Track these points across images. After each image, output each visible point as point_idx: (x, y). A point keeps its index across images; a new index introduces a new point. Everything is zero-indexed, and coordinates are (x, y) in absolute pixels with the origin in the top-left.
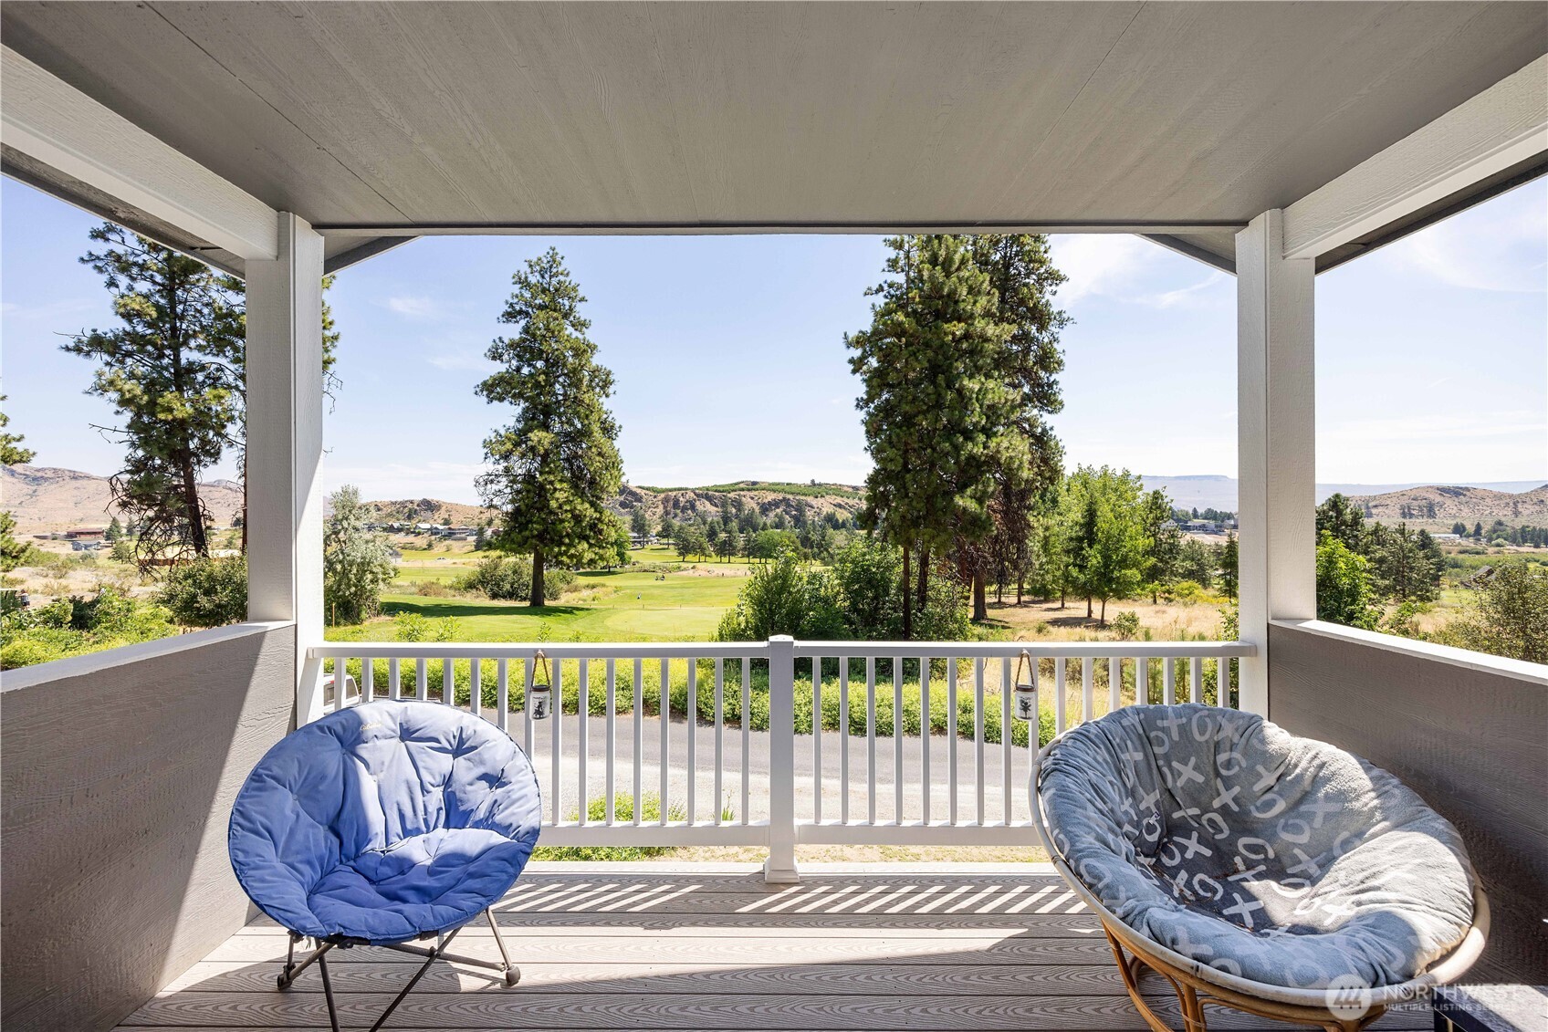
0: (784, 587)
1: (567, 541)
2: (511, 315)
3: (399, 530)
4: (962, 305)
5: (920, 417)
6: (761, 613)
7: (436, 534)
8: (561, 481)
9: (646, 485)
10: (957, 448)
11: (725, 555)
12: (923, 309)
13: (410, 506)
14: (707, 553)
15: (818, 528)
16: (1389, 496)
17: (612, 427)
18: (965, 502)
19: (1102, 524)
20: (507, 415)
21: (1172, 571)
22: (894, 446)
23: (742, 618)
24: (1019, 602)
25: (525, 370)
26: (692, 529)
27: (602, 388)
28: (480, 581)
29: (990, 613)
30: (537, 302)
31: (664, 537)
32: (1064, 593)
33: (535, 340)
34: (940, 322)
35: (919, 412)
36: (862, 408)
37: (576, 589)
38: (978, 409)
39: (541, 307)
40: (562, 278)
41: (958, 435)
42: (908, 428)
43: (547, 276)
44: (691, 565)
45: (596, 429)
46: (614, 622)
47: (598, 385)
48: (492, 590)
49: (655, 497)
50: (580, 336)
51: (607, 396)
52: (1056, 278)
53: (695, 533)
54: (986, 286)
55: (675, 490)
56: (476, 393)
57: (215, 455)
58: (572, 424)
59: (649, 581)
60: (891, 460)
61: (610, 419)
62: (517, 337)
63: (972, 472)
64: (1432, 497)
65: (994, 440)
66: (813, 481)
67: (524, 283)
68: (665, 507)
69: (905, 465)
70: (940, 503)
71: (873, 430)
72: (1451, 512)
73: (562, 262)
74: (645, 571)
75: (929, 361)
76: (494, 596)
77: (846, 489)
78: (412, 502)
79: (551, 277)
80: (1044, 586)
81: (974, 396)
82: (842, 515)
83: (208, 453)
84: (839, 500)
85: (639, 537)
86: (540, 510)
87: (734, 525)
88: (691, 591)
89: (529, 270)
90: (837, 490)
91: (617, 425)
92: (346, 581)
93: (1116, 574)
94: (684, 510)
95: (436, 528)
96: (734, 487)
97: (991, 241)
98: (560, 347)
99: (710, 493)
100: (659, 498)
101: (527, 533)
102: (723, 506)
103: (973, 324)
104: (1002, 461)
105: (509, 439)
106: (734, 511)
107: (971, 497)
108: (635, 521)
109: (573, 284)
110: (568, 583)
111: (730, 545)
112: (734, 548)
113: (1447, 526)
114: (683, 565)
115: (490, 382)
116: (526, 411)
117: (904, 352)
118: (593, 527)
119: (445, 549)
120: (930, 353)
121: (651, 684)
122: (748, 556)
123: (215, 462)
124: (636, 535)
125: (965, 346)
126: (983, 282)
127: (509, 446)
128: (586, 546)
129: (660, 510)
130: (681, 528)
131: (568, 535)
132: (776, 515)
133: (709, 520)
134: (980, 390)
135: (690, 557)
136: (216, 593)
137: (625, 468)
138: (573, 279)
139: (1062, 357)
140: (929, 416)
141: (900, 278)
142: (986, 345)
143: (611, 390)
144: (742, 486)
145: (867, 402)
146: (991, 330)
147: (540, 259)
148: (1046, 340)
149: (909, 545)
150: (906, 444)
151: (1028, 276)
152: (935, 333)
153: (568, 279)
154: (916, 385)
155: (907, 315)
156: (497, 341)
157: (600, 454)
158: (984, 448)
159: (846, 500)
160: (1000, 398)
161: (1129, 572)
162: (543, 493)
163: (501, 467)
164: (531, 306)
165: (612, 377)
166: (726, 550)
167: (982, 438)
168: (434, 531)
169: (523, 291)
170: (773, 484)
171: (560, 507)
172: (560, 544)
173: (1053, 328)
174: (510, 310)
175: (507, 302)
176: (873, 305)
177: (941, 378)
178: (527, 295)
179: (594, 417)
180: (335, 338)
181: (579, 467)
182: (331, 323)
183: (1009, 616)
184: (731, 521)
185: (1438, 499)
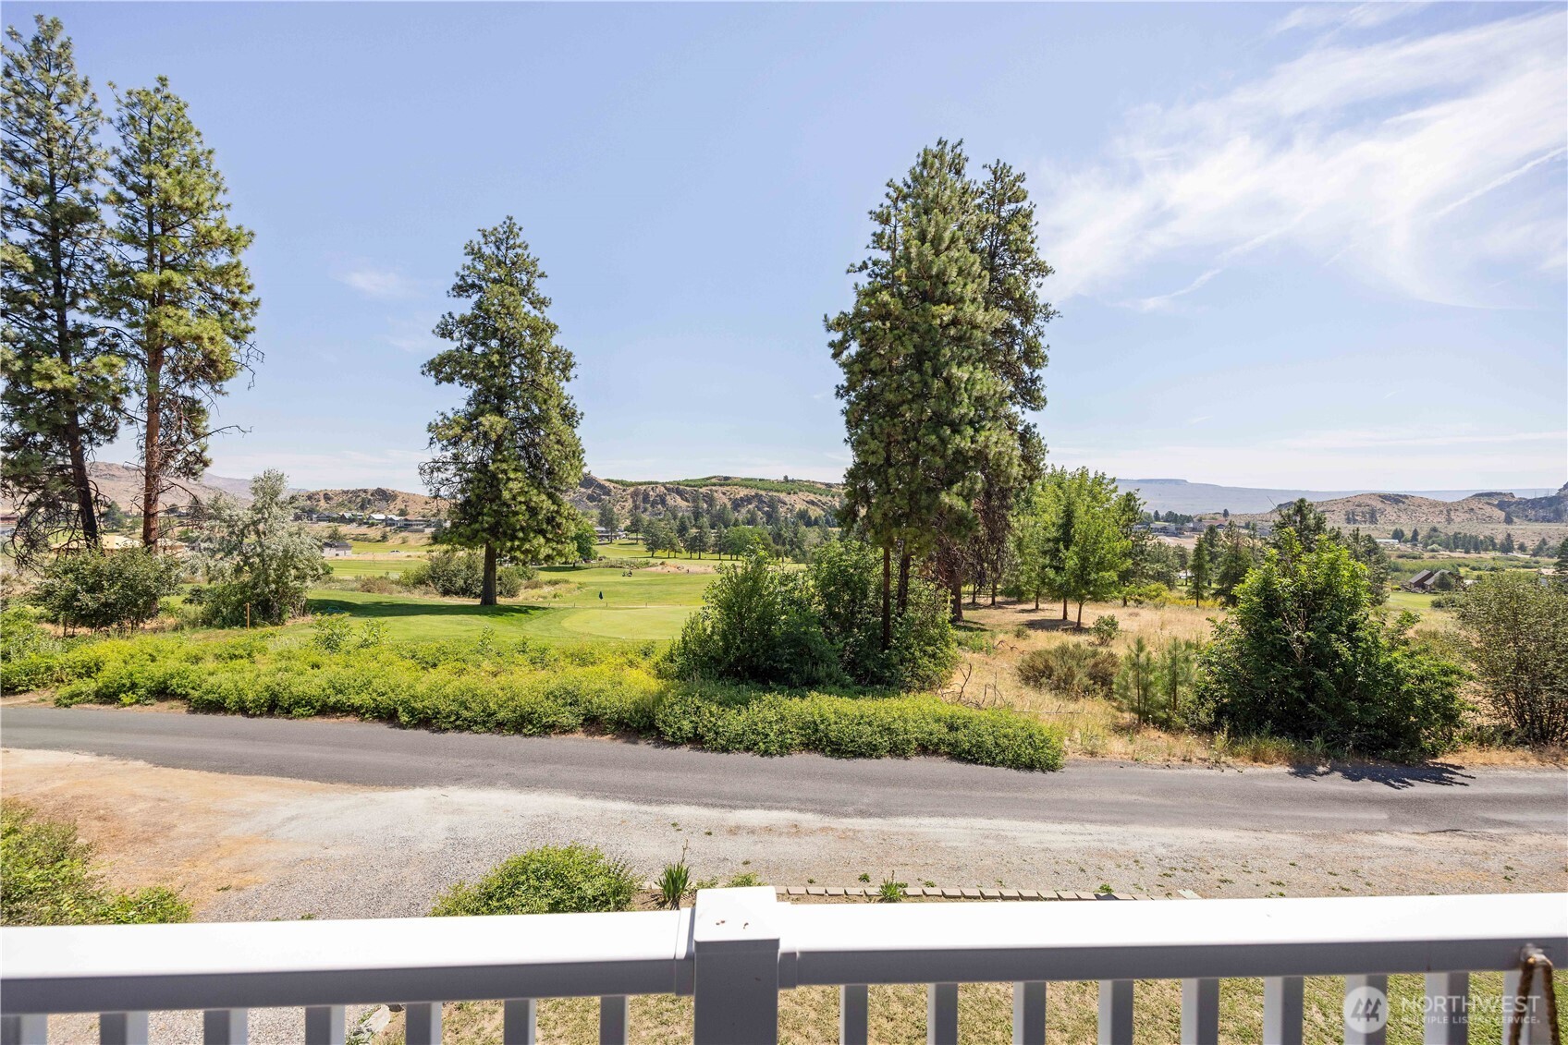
0: (755, 591)
1: (521, 535)
2: (462, 289)
3: (351, 521)
4: (951, 287)
5: (905, 407)
6: (729, 618)
7: (390, 525)
8: (515, 470)
9: (615, 479)
10: (944, 442)
11: (695, 551)
12: (909, 292)
13: (363, 495)
14: (677, 548)
15: (790, 525)
16: (1335, 502)
17: (573, 414)
18: (950, 499)
19: (1079, 526)
20: (457, 397)
21: (1143, 573)
22: (876, 438)
23: (708, 623)
24: (993, 603)
25: (478, 350)
26: (662, 524)
27: (563, 371)
28: (431, 577)
29: (966, 614)
30: (492, 275)
31: (632, 532)
32: (1038, 594)
33: (489, 318)
34: (927, 305)
35: (904, 402)
36: (842, 397)
37: (537, 585)
38: (967, 401)
39: (495, 281)
40: (519, 251)
41: (946, 427)
42: (892, 419)
43: (503, 248)
44: (660, 561)
45: (555, 414)
46: (574, 623)
47: (557, 367)
48: (443, 586)
49: (624, 491)
50: (539, 315)
51: (568, 380)
52: (1042, 269)
53: (665, 528)
54: (977, 268)
55: (645, 483)
56: (423, 373)
57: (111, 433)
58: (529, 410)
59: (616, 577)
60: (873, 453)
61: (570, 405)
62: (468, 313)
63: (959, 467)
64: (1374, 503)
65: (983, 433)
66: (786, 477)
67: (476, 254)
68: (634, 501)
69: (888, 459)
70: (924, 499)
71: (853, 421)
72: (1392, 519)
73: (520, 233)
74: (611, 567)
75: (915, 346)
76: (446, 593)
77: (819, 486)
78: (365, 491)
79: (507, 249)
80: (1017, 587)
81: (963, 385)
82: (815, 512)
83: (102, 431)
84: (812, 497)
85: (607, 532)
86: (492, 501)
87: (705, 520)
88: (658, 588)
89: (482, 241)
90: (810, 487)
91: (579, 412)
92: (263, 577)
93: (1093, 576)
94: (654, 504)
95: (391, 519)
96: (706, 482)
97: (978, 227)
98: (516, 325)
99: (681, 487)
100: (629, 492)
101: (477, 526)
102: (694, 501)
103: (961, 309)
104: (991, 457)
105: (458, 423)
106: (705, 506)
107: (958, 495)
108: (602, 515)
109: (531, 257)
110: (529, 578)
111: (701, 541)
112: (705, 544)
113: (1388, 531)
114: (652, 561)
115: (437, 360)
116: (477, 393)
117: (889, 335)
118: (550, 520)
119: (400, 541)
120: (916, 337)
121: (603, 698)
122: (719, 553)
123: (110, 440)
124: (603, 529)
125: (953, 332)
126: (973, 264)
127: (457, 430)
128: (542, 540)
129: (629, 504)
130: (651, 523)
131: (522, 529)
132: (748, 511)
133: (680, 514)
134: (968, 379)
135: (659, 553)
136: (102, 589)
137: (586, 458)
138: (533, 252)
139: (1046, 352)
140: (914, 406)
141: (885, 256)
142: (974, 331)
143: (572, 373)
144: (714, 481)
145: (847, 391)
146: (981, 317)
147: (496, 229)
148: (1031, 334)
149: (889, 544)
150: (889, 435)
151: (1013, 266)
152: (923, 316)
153: (526, 253)
154: (901, 373)
155: (892, 295)
156: (447, 317)
157: (558, 442)
158: (972, 443)
159: (819, 497)
160: (988, 389)
161: (1106, 574)
162: (495, 483)
163: (449, 454)
164: (484, 279)
165: (573, 360)
166: (696, 546)
167: (970, 431)
168: (388, 522)
169: (476, 263)
170: (746, 480)
171: (514, 498)
172: (513, 538)
173: (1038, 322)
174: (460, 283)
175: (457, 274)
176: (856, 285)
177: (927, 365)
178: (481, 267)
179: (553, 402)
180: (255, 304)
181: (536, 455)
182: (250, 287)
183: (984, 617)
184: (702, 516)
185: (1379, 505)
